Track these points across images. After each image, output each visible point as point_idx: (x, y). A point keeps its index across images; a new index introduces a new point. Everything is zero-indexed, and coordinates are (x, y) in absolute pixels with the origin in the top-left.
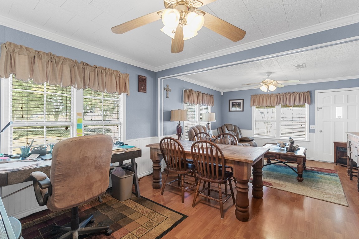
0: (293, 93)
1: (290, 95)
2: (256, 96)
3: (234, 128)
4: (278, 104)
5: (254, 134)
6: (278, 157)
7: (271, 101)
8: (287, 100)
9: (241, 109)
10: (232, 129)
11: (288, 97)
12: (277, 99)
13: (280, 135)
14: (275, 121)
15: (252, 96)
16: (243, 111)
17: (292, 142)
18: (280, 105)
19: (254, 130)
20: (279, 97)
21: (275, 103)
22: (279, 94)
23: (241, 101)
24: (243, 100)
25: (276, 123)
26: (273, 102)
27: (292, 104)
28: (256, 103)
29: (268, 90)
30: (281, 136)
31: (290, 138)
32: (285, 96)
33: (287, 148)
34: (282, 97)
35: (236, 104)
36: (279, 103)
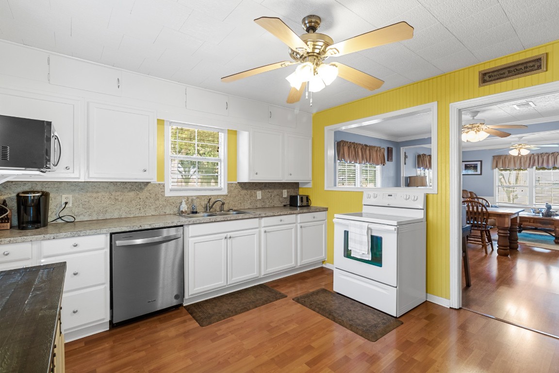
0: (552, 153)
1: (549, 156)
2: (499, 157)
3: (469, 195)
4: (531, 167)
5: (497, 201)
6: (532, 221)
7: (521, 163)
8: (544, 161)
9: (479, 172)
10: (467, 196)
11: (545, 158)
12: (530, 160)
13: (534, 203)
14: (527, 187)
15: (494, 157)
16: (481, 174)
17: (549, 208)
18: (534, 167)
19: (497, 197)
20: (532, 158)
21: (527, 164)
22: (533, 154)
23: (479, 163)
24: (481, 161)
25: (528, 189)
26: (524, 164)
27: (551, 166)
28: (500, 165)
29: (519, 154)
30: (535, 205)
31: (547, 204)
32: (541, 156)
33: (542, 213)
34: (536, 158)
35: (471, 166)
36: (533, 165)
